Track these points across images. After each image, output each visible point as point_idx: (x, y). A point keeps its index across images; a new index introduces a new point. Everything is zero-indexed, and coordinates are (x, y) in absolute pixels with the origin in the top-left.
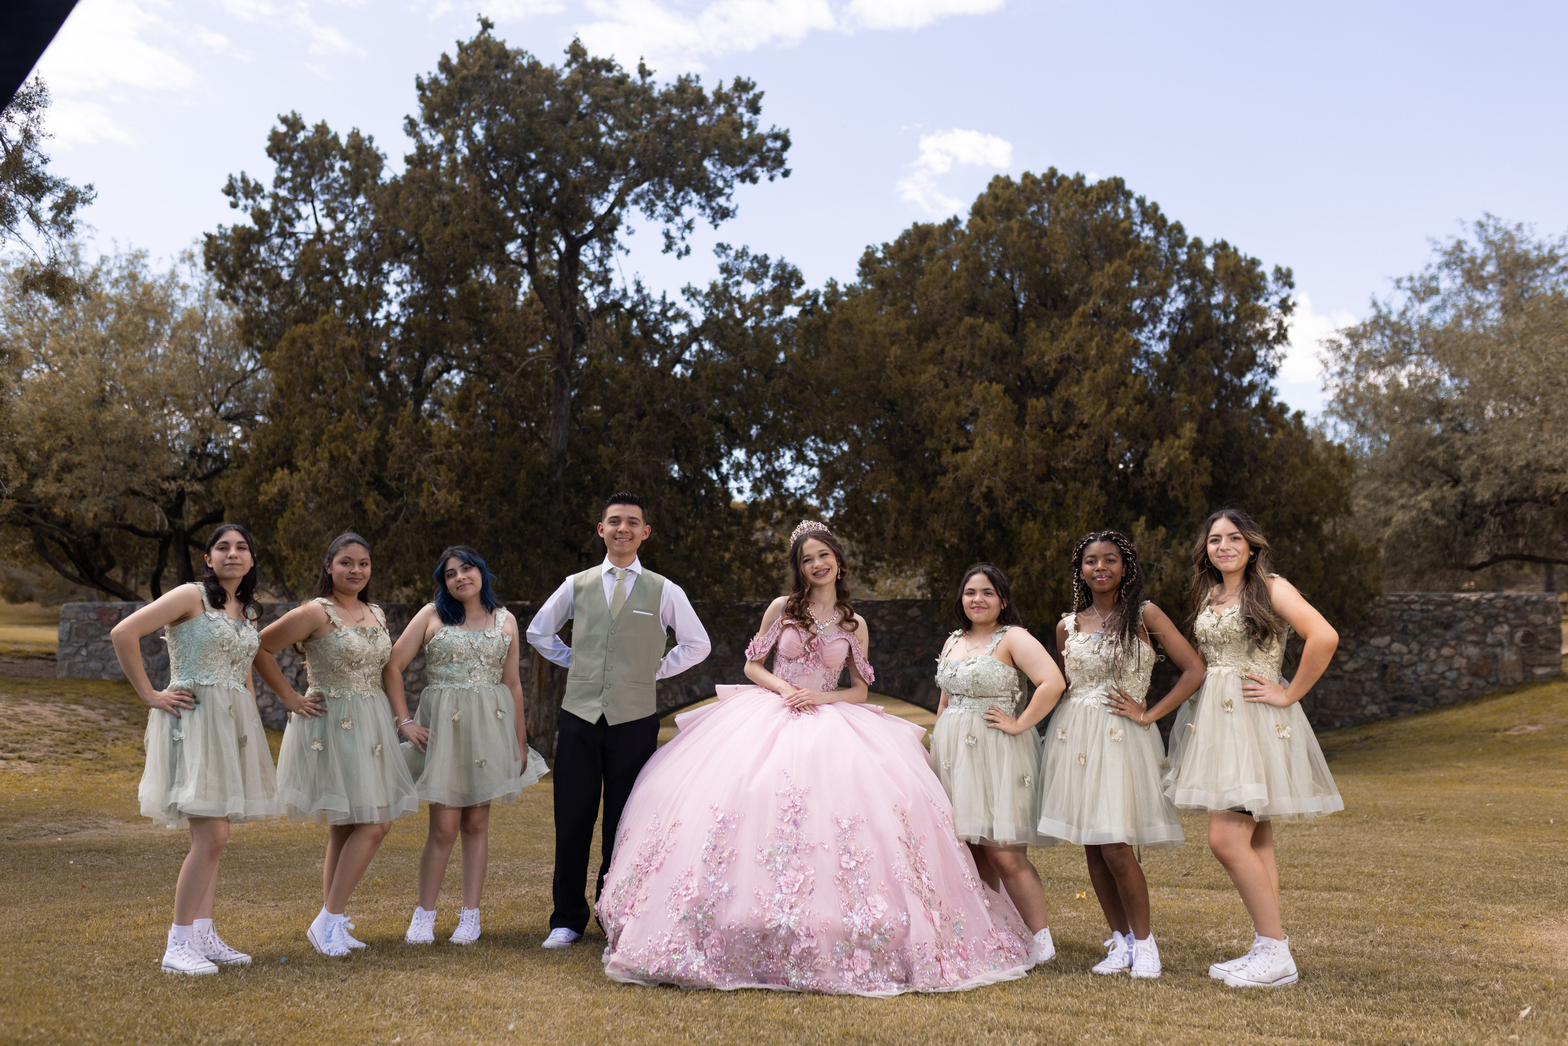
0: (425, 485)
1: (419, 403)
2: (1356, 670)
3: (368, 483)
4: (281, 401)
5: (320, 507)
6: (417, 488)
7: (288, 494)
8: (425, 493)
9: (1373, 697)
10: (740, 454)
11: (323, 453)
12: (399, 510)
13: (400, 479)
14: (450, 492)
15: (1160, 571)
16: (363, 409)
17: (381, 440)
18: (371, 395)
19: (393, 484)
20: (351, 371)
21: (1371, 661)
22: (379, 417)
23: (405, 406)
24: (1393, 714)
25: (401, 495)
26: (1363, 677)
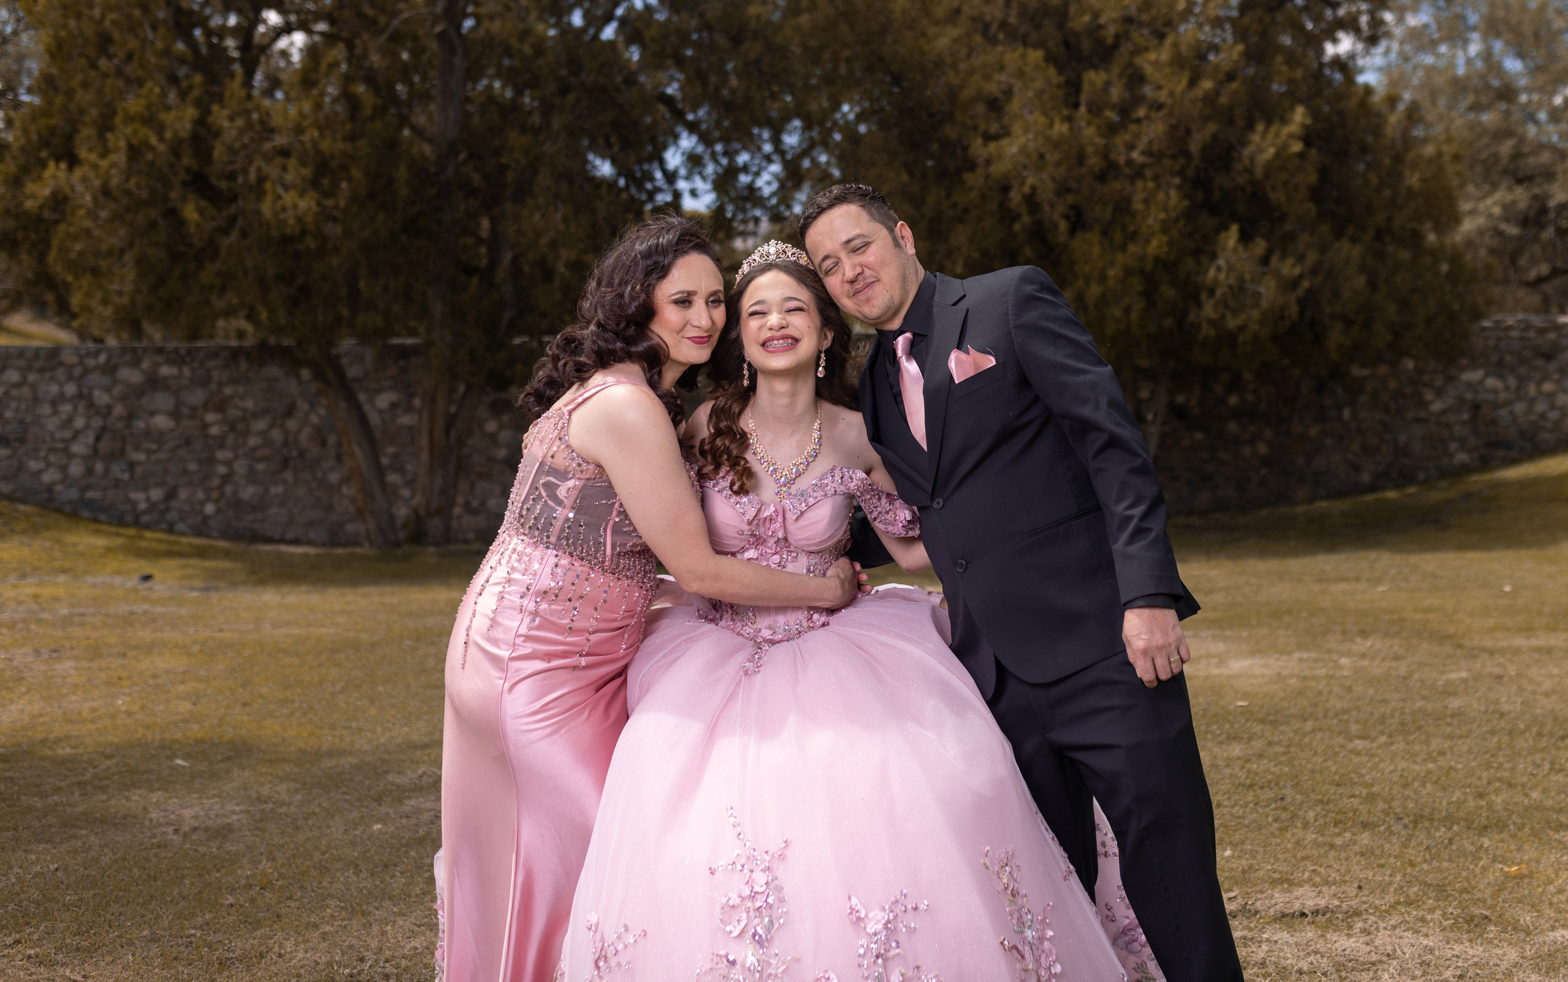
0: (268, 186)
1: (249, 74)
2: (1444, 412)
3: (185, 183)
4: (54, 71)
5: (115, 217)
6: (258, 189)
7: (66, 199)
8: (269, 198)
9: (1463, 442)
10: (687, 142)
11: (118, 140)
12: (233, 220)
13: (232, 176)
14: (302, 195)
15: (1257, 295)
16: (173, 80)
17: (201, 122)
18: (182, 61)
19: (223, 185)
20: (154, 28)
21: (1461, 400)
22: (196, 92)
23: (232, 76)
24: (1485, 464)
25: (233, 198)
26: (1452, 418)
